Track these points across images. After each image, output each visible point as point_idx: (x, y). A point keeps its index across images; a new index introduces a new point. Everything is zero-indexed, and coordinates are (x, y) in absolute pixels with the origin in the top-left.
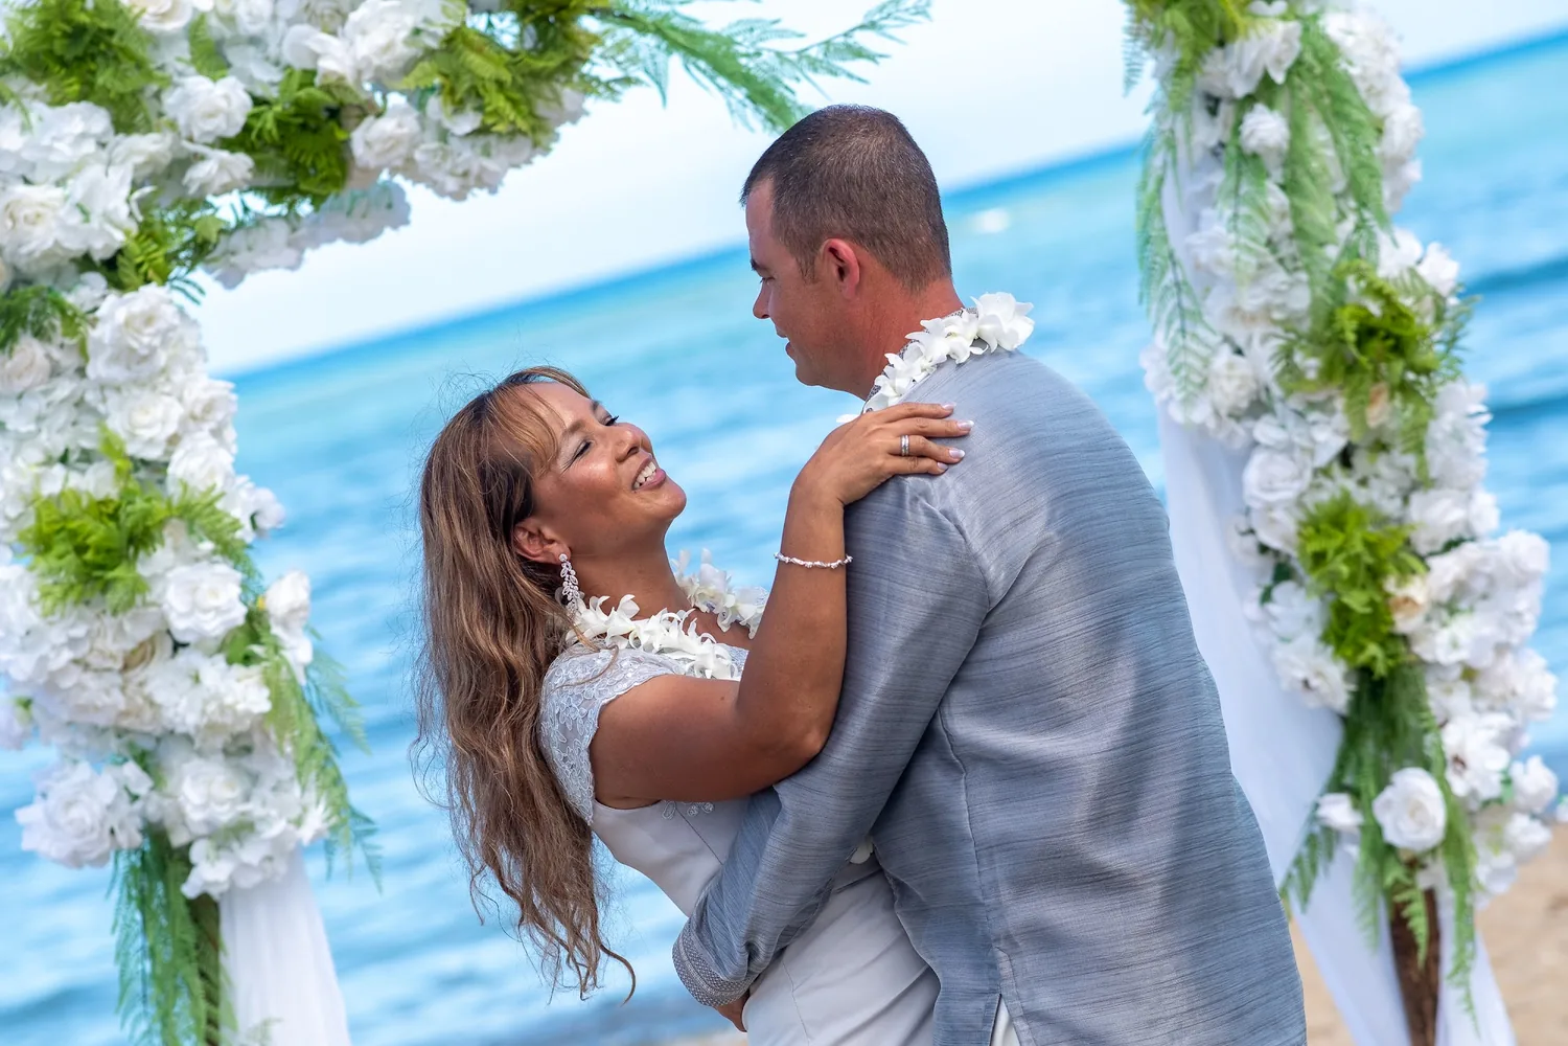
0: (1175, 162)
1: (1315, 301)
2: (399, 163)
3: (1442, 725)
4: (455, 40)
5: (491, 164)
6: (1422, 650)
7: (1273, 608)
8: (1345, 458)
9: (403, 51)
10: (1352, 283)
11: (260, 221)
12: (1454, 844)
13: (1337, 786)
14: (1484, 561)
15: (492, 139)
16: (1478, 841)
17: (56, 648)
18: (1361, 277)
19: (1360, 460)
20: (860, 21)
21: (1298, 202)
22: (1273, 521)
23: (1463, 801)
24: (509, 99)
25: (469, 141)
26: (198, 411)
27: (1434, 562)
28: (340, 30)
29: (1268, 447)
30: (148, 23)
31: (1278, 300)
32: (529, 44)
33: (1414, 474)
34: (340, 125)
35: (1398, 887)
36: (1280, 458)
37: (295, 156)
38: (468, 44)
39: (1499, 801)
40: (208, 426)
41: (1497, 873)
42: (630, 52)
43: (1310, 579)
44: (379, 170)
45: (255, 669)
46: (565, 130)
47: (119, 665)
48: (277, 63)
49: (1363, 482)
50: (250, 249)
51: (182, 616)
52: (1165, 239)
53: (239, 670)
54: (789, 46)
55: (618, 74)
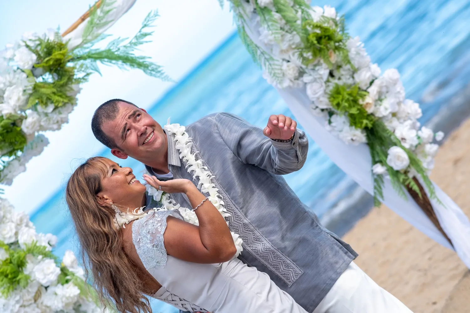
0: (245, 20)
1: (302, 38)
2: (38, 128)
3: (394, 132)
4: (36, 88)
5: (63, 116)
6: (378, 115)
7: (333, 124)
8: (331, 74)
9: (23, 98)
10: (309, 28)
11: (9, 163)
12: (413, 161)
13: (375, 162)
14: (382, 83)
15: (60, 109)
16: (419, 157)
17: (14, 305)
18: (310, 25)
19: (336, 73)
20: (141, 26)
21: (284, 14)
22: (321, 101)
23: (410, 149)
24: (58, 96)
25: (54, 113)
26: (19, 222)
27: (369, 90)
28: (3, 101)
29: (309, 83)
31: (291, 43)
32: (56, 78)
33: (352, 70)
34: (17, 126)
35: (404, 181)
36: (314, 84)
37: (9, 141)
38: (40, 87)
39: (419, 144)
41: (429, 164)
42: (84, 66)
43: (339, 111)
44: (34, 133)
45: (70, 283)
46: (78, 96)
47: (33, 301)
49: (339, 79)
50: (10, 172)
51: (43, 279)
52: (253, 42)
53: (66, 286)
54: (126, 43)
55: (84, 74)
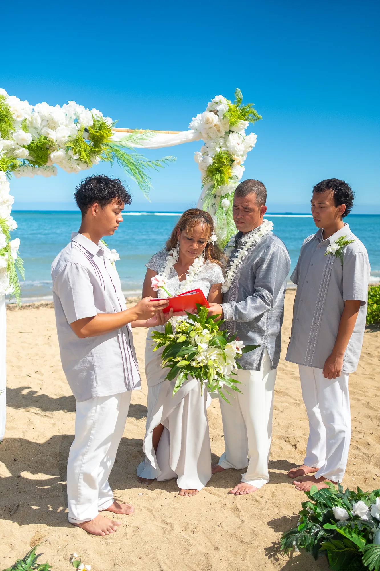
9: (66, 139)
15: (80, 162)
24: (86, 154)
28: (55, 130)
30: (14, 117)
32: (92, 145)
34: (49, 151)
37: (38, 155)
40: (6, 204)
44: (54, 162)
48: (39, 134)
50: (23, 171)
